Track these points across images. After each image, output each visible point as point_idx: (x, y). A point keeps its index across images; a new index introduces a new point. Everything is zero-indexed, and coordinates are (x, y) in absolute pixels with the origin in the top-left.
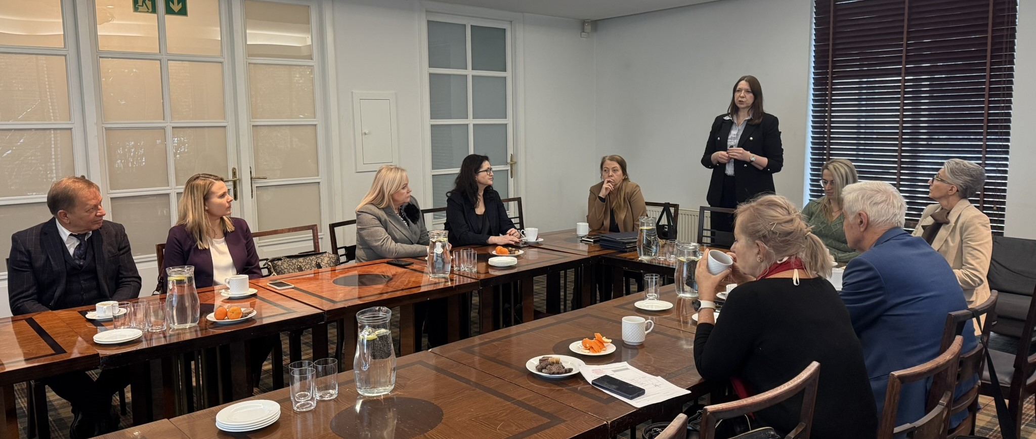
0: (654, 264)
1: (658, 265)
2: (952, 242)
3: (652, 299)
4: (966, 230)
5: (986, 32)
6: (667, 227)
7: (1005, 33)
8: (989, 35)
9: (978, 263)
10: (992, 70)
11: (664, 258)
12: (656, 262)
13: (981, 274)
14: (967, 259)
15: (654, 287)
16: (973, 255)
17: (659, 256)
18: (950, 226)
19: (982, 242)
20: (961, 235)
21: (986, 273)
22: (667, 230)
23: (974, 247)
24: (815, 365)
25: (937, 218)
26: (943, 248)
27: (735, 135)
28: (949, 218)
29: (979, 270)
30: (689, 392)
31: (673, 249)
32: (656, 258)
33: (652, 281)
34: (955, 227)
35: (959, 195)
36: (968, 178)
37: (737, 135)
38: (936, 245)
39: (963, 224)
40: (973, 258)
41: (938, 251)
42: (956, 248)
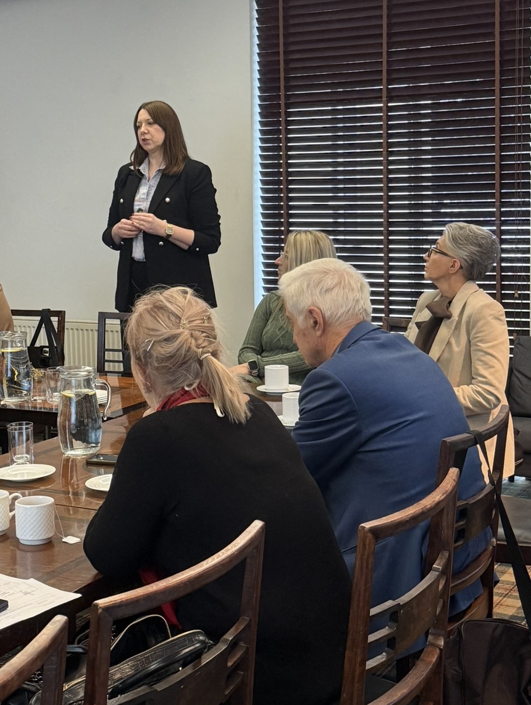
0: (27, 409)
1: (33, 410)
2: (457, 346)
3: (23, 464)
4: (473, 327)
5: (492, 35)
6: (47, 349)
7: (517, 37)
8: (497, 40)
9: (492, 374)
10: (502, 92)
11: (42, 398)
12: (30, 405)
13: (497, 389)
14: (477, 369)
15: (25, 445)
16: (485, 363)
17: (34, 396)
18: (453, 321)
19: (495, 343)
20: (468, 334)
21: (503, 387)
22: (47, 355)
23: (485, 350)
24: (257, 525)
25: (435, 310)
26: (446, 355)
27: (144, 194)
28: (451, 309)
29: (494, 384)
30: (79, 595)
31: (56, 384)
32: (30, 399)
33: (21, 434)
34: (459, 322)
35: (463, 275)
36: (474, 249)
37: (148, 194)
38: (435, 352)
39: (470, 317)
40: (487, 366)
41: (439, 359)
42: (463, 354)
